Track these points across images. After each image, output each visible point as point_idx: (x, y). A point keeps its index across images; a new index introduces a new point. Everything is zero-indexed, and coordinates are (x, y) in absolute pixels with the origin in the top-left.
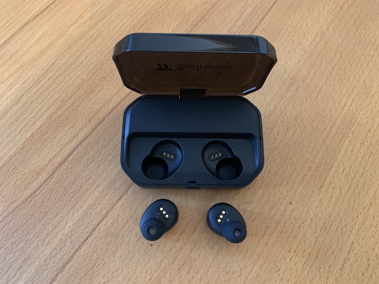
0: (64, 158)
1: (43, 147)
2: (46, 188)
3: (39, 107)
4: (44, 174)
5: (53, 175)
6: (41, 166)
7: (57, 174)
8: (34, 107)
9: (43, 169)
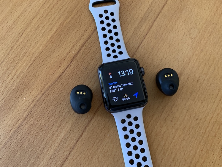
0: (77, 52)
1: (60, 45)
2: (68, 73)
3: (53, 17)
4: (64, 63)
5: (71, 64)
6: (62, 58)
7: (74, 63)
8: (49, 17)
9: (64, 60)
